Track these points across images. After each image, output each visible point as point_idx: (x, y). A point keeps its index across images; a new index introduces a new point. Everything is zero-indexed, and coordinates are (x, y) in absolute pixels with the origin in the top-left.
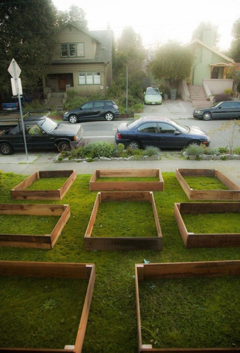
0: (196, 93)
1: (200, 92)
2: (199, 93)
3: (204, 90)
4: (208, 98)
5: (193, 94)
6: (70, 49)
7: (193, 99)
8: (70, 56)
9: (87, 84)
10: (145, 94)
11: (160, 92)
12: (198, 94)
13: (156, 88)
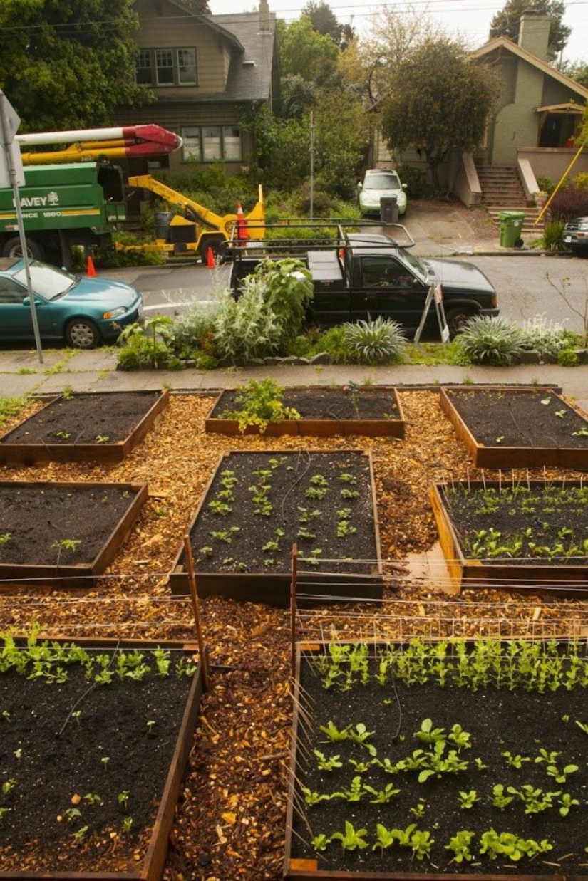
0: (498, 186)
1: (508, 183)
2: (507, 186)
3: (519, 179)
4: (530, 199)
5: (490, 188)
6: (159, 64)
7: (490, 204)
8: (159, 85)
9: (205, 160)
10: (361, 188)
11: (402, 182)
12: (504, 188)
13: (391, 172)
